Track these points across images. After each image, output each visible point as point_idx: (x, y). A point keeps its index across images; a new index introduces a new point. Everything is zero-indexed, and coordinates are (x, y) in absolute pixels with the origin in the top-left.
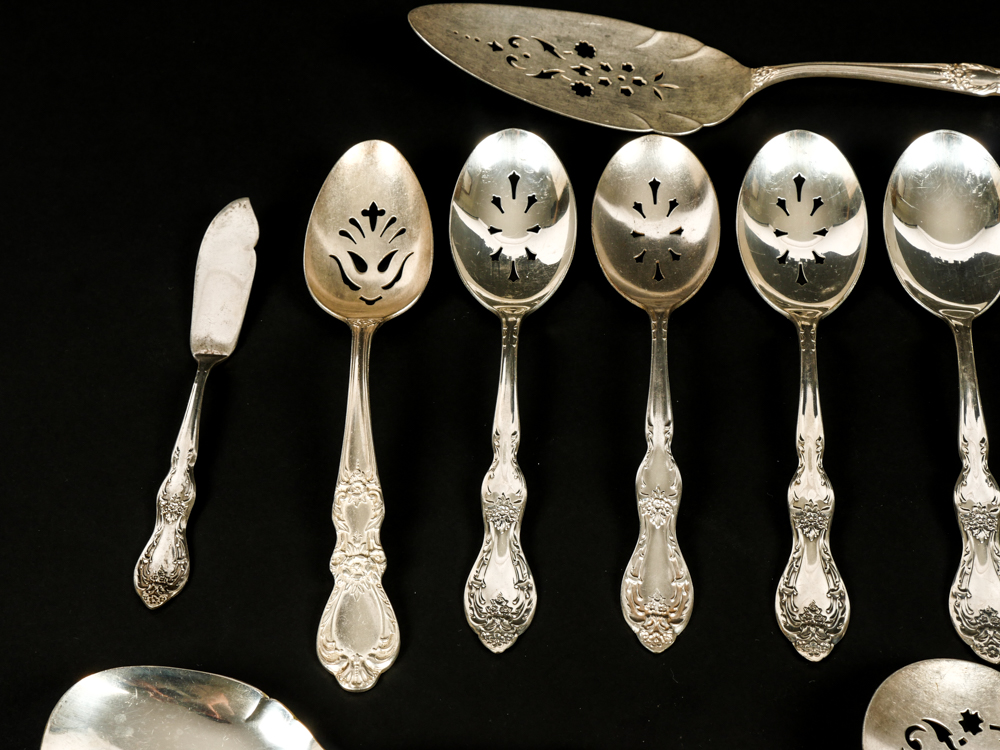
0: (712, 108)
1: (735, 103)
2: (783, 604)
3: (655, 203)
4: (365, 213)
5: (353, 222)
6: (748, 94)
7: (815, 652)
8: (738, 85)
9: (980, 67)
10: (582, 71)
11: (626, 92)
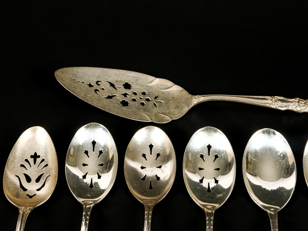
0: (176, 111)
1: (186, 109)
3: (151, 154)
4: (32, 157)
5: (27, 160)
6: (191, 107)
8: (187, 102)
10: (125, 95)
11: (143, 104)
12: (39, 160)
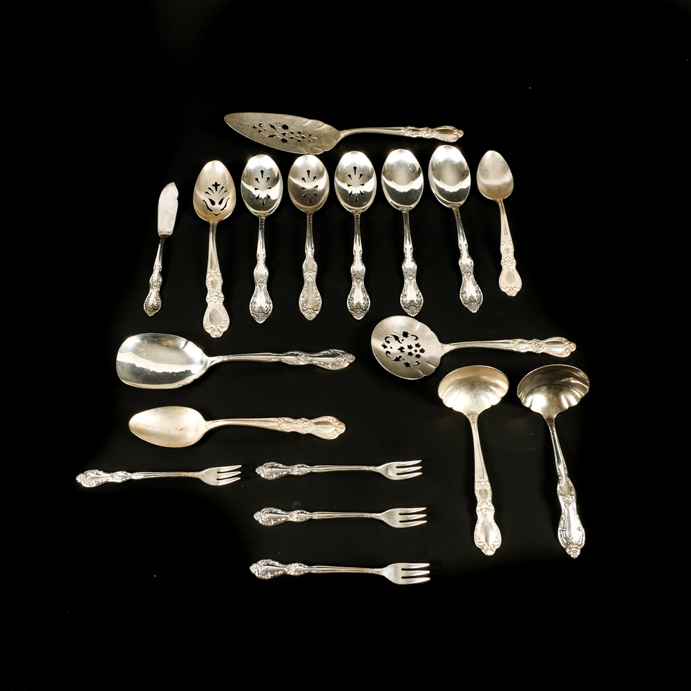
0: (327, 145)
1: (335, 143)
2: (349, 303)
3: (309, 177)
4: (213, 185)
5: (209, 188)
6: (339, 140)
7: (359, 317)
8: (336, 137)
9: (413, 128)
10: (284, 134)
11: (299, 141)
12: (219, 188)
